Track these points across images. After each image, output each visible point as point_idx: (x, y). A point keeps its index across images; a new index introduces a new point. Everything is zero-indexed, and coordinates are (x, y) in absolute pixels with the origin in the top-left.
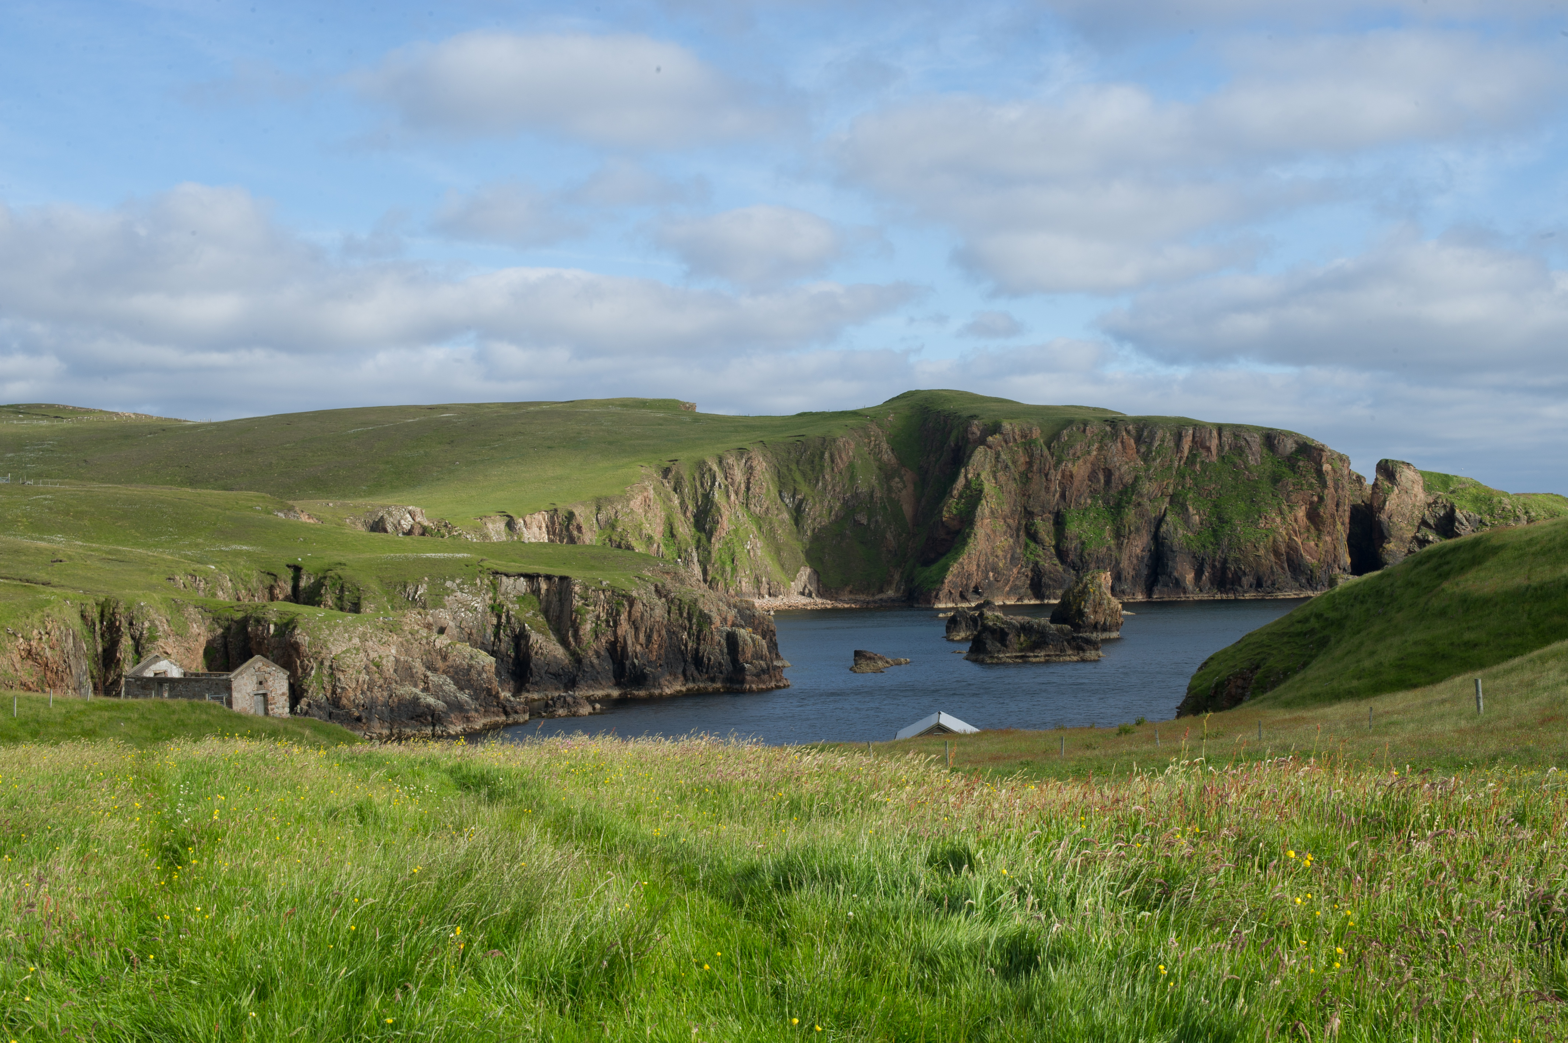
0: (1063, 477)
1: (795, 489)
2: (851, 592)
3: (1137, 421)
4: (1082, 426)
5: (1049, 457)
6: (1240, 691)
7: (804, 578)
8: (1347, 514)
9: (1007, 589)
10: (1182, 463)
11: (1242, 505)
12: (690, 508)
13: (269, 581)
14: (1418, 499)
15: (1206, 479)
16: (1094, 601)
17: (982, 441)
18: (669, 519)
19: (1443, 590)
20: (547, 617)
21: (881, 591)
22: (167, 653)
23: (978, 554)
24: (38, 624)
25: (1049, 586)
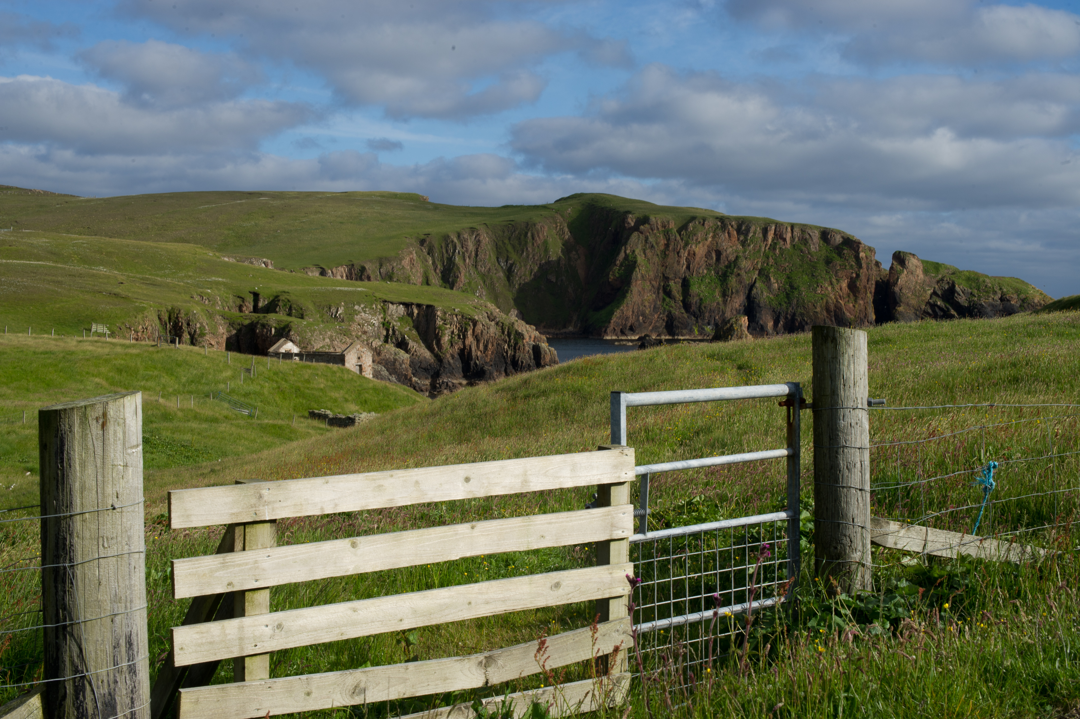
0: (689, 254)
1: (508, 257)
2: (544, 327)
3: (737, 219)
4: (702, 221)
5: (680, 241)
8: (874, 286)
9: (651, 328)
10: (767, 248)
11: (806, 277)
12: (439, 267)
14: (919, 278)
15: (783, 259)
16: (737, 335)
17: (636, 228)
18: (425, 273)
20: (418, 331)
21: (564, 327)
23: (633, 304)
24: (141, 322)
25: (678, 327)
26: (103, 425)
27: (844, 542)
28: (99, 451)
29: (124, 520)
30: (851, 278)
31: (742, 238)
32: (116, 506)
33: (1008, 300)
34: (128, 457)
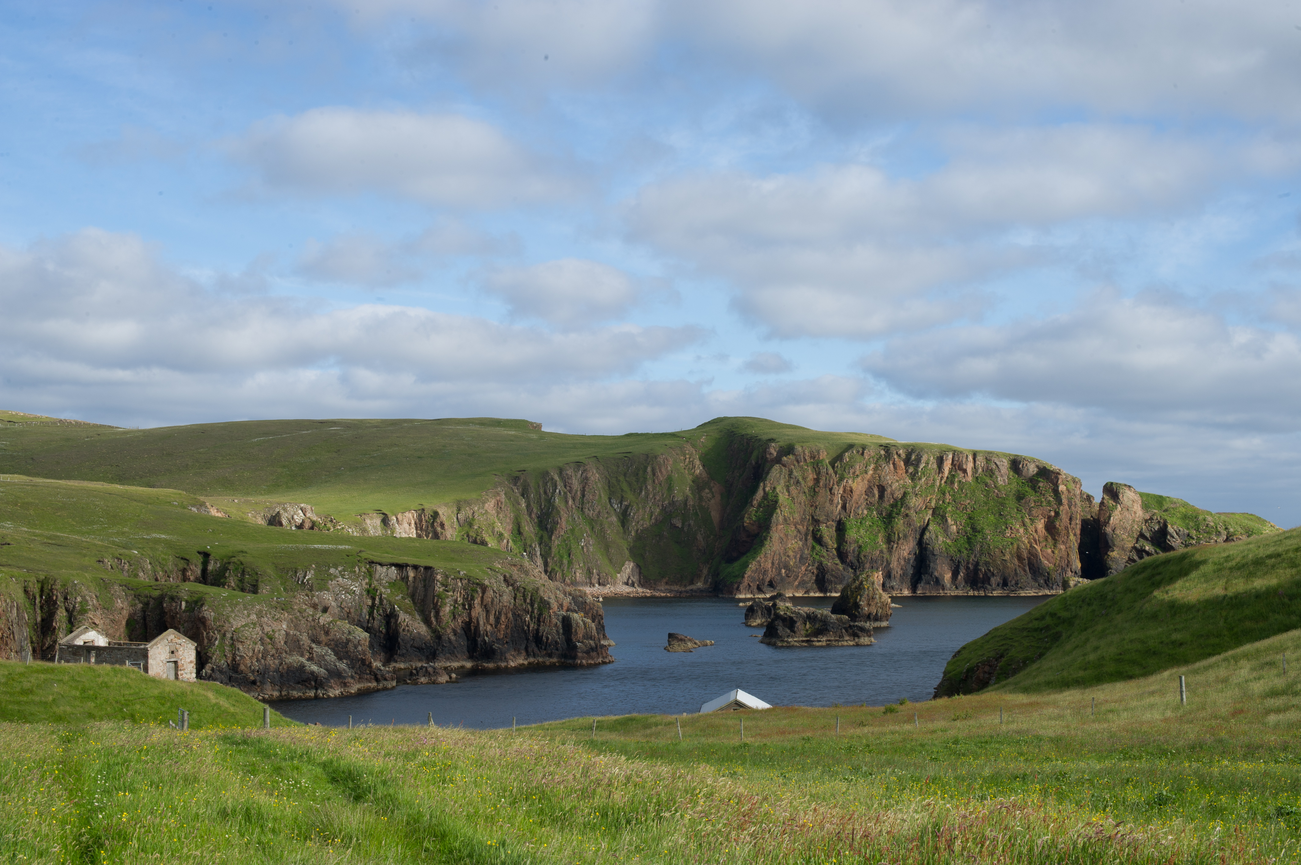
0: (844, 491)
1: (622, 497)
2: (667, 583)
3: (905, 446)
4: (861, 450)
5: (833, 475)
6: (987, 676)
7: (628, 571)
8: (1079, 527)
9: (796, 583)
10: (943, 482)
11: (992, 518)
12: (535, 510)
13: (182, 564)
14: (1137, 515)
15: (963, 495)
16: (868, 595)
17: (778, 460)
18: (517, 519)
19: (1155, 597)
20: (413, 600)
21: (692, 583)
22: (95, 624)
23: (772, 554)
25: (831, 582)
31: (911, 470)
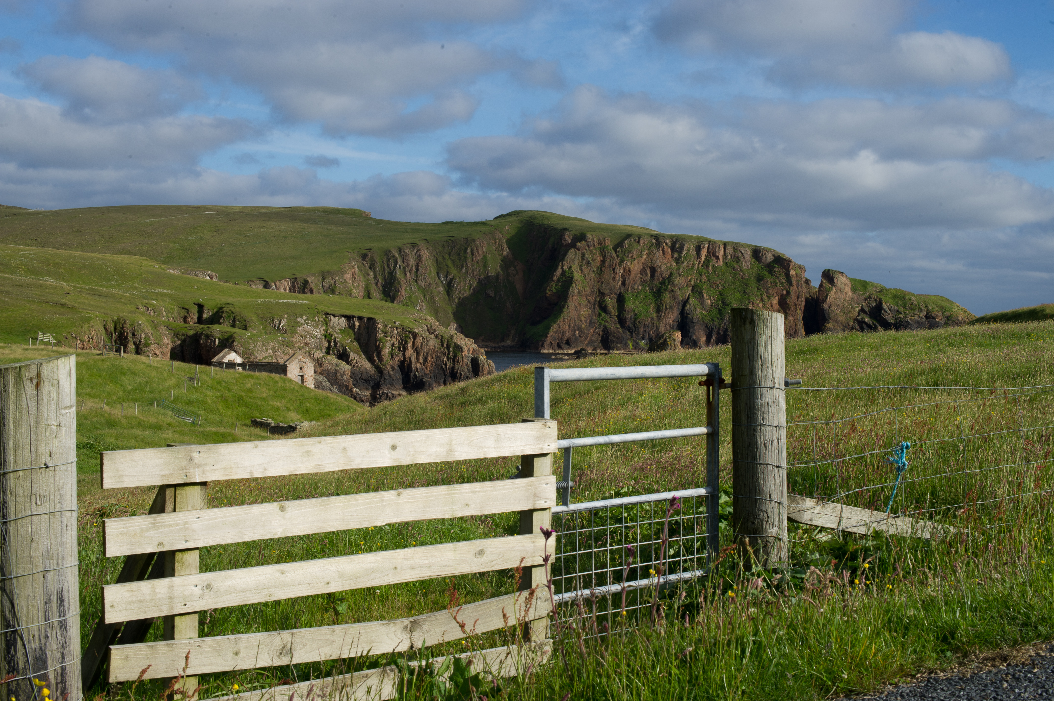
0: (624, 271)
1: (448, 272)
2: (483, 341)
3: (671, 237)
4: (637, 239)
5: (616, 258)
8: (803, 303)
9: (586, 342)
10: (700, 265)
11: (737, 294)
12: (380, 281)
14: (848, 295)
15: (715, 277)
17: (573, 245)
18: (367, 286)
20: (360, 343)
21: (502, 340)
22: (156, 354)
23: (569, 319)
24: (87, 332)
25: (613, 342)
26: (38, 386)
27: (761, 517)
28: (33, 411)
29: (57, 479)
30: (782, 295)
31: (676, 255)
32: (49, 465)
33: (933, 318)
34: (61, 417)
